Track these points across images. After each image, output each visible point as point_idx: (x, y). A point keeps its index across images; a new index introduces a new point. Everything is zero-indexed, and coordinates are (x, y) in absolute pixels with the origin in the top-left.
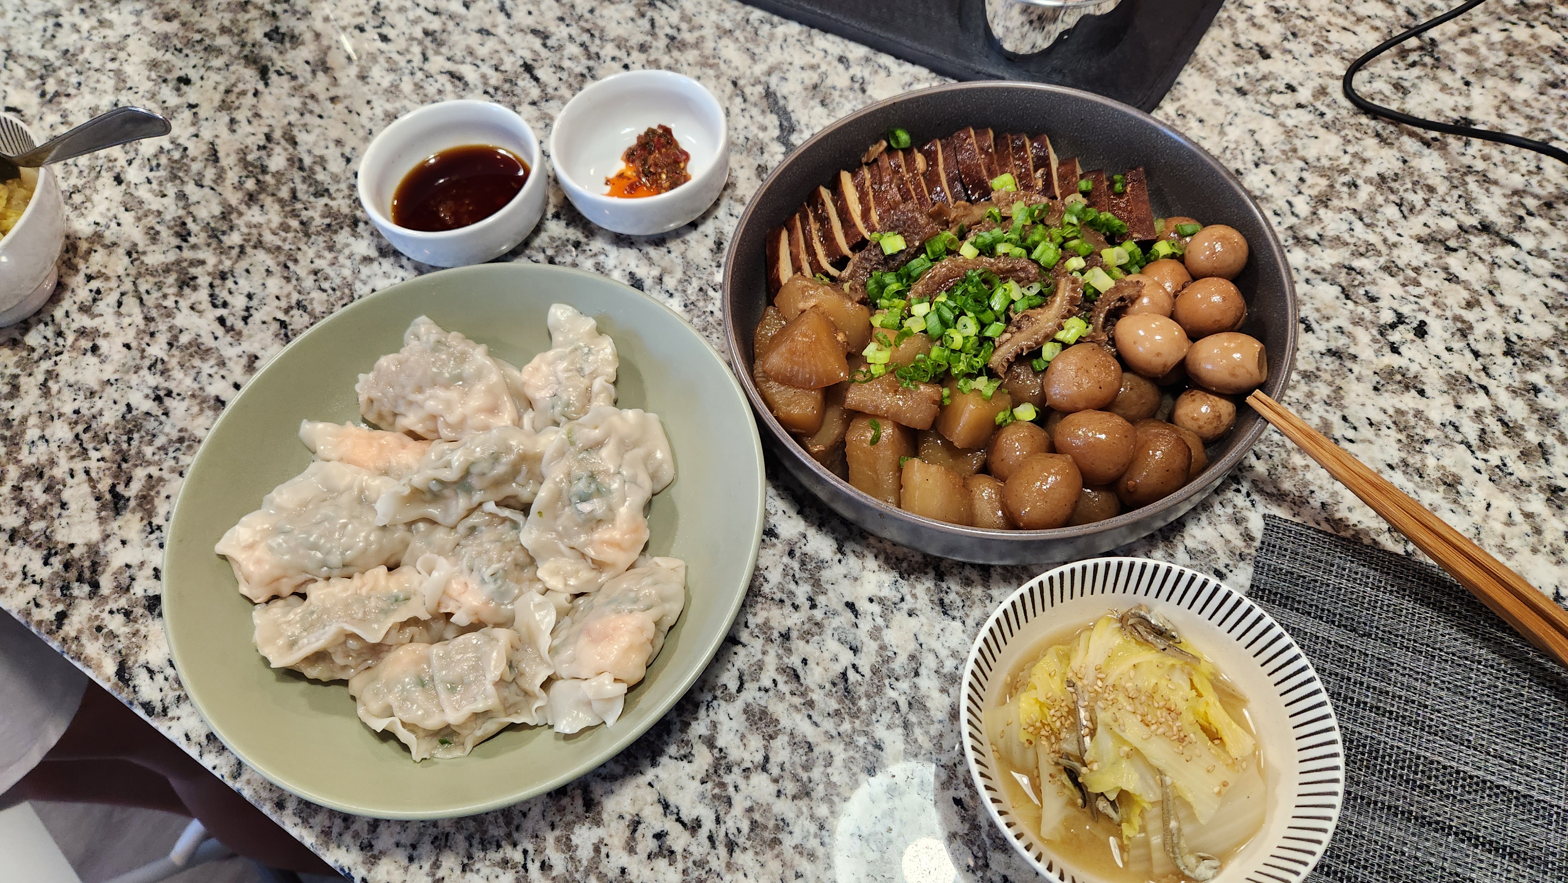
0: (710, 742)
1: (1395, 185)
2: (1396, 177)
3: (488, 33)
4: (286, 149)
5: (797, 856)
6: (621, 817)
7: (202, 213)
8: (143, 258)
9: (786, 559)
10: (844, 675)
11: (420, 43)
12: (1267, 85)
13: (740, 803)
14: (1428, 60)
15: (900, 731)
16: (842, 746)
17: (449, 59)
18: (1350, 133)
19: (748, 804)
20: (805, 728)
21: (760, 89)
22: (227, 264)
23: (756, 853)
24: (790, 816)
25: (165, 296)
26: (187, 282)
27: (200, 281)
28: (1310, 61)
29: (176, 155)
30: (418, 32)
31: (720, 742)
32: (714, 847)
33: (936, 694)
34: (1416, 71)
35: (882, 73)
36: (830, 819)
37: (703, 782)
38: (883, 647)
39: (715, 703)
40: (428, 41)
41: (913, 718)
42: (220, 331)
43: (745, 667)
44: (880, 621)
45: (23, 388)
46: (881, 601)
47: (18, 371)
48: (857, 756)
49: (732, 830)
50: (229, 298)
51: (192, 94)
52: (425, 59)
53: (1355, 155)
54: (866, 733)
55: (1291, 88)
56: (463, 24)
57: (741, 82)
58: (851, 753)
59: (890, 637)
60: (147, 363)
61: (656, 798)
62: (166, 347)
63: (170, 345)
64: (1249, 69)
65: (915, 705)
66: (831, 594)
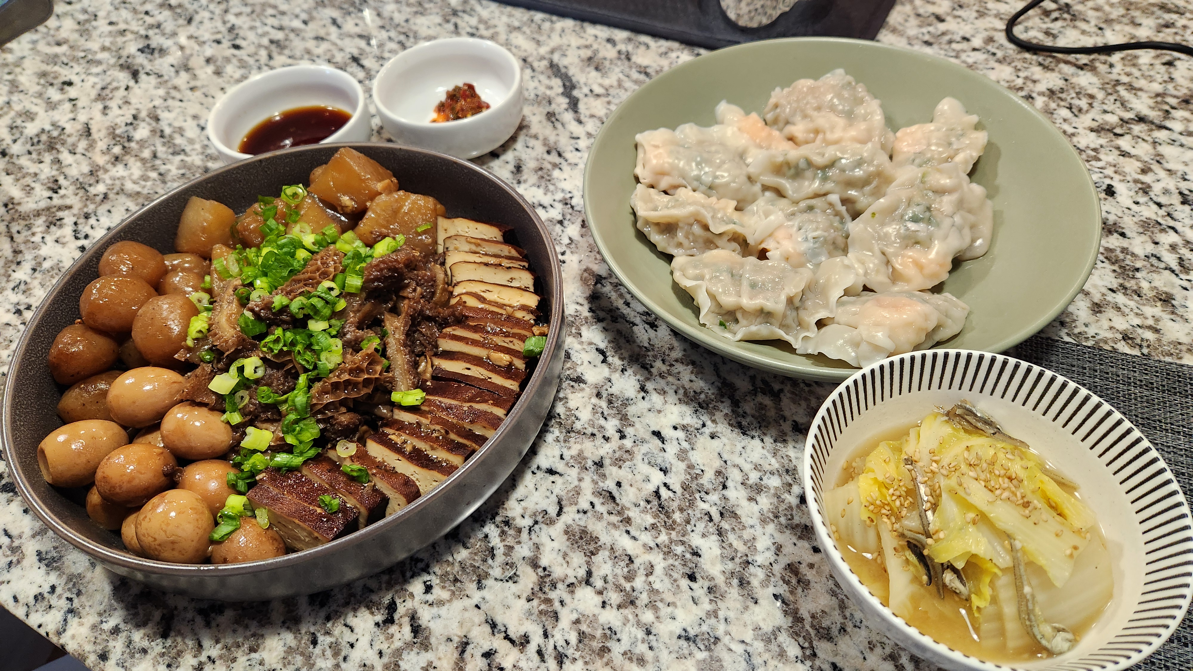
0: (534, 564)
1: (1063, 96)
2: (1062, 90)
3: (322, 39)
4: (149, 124)
5: (627, 662)
6: (449, 640)
7: (74, 172)
8: (17, 207)
9: (594, 400)
10: (657, 493)
11: (266, 48)
12: (946, 38)
13: (566, 617)
14: (1066, 16)
15: (715, 537)
16: (661, 556)
17: (290, 57)
18: (1019, 65)
19: (574, 616)
20: (625, 543)
21: (545, 63)
22: (91, 207)
23: (586, 663)
24: (616, 624)
25: (33, 234)
26: (55, 222)
28: (976, 21)
29: (55, 134)
30: (265, 41)
31: (544, 562)
32: (543, 660)
33: (744, 503)
34: (1059, 24)
35: (643, 48)
36: (657, 624)
37: (529, 600)
38: (691, 467)
39: (537, 527)
40: (273, 47)
41: (725, 525)
43: (563, 493)
44: (685, 445)
46: (685, 428)
48: (676, 563)
49: (561, 643)
50: (90, 232)
51: (72, 92)
52: (270, 57)
53: (1026, 78)
54: (683, 543)
55: (966, 39)
56: (303, 34)
57: (530, 59)
58: (671, 561)
59: (695, 457)
60: (12, 285)
61: (483, 618)
62: (30, 272)
63: (34, 270)
64: (931, 29)
65: (727, 514)
66: (638, 425)
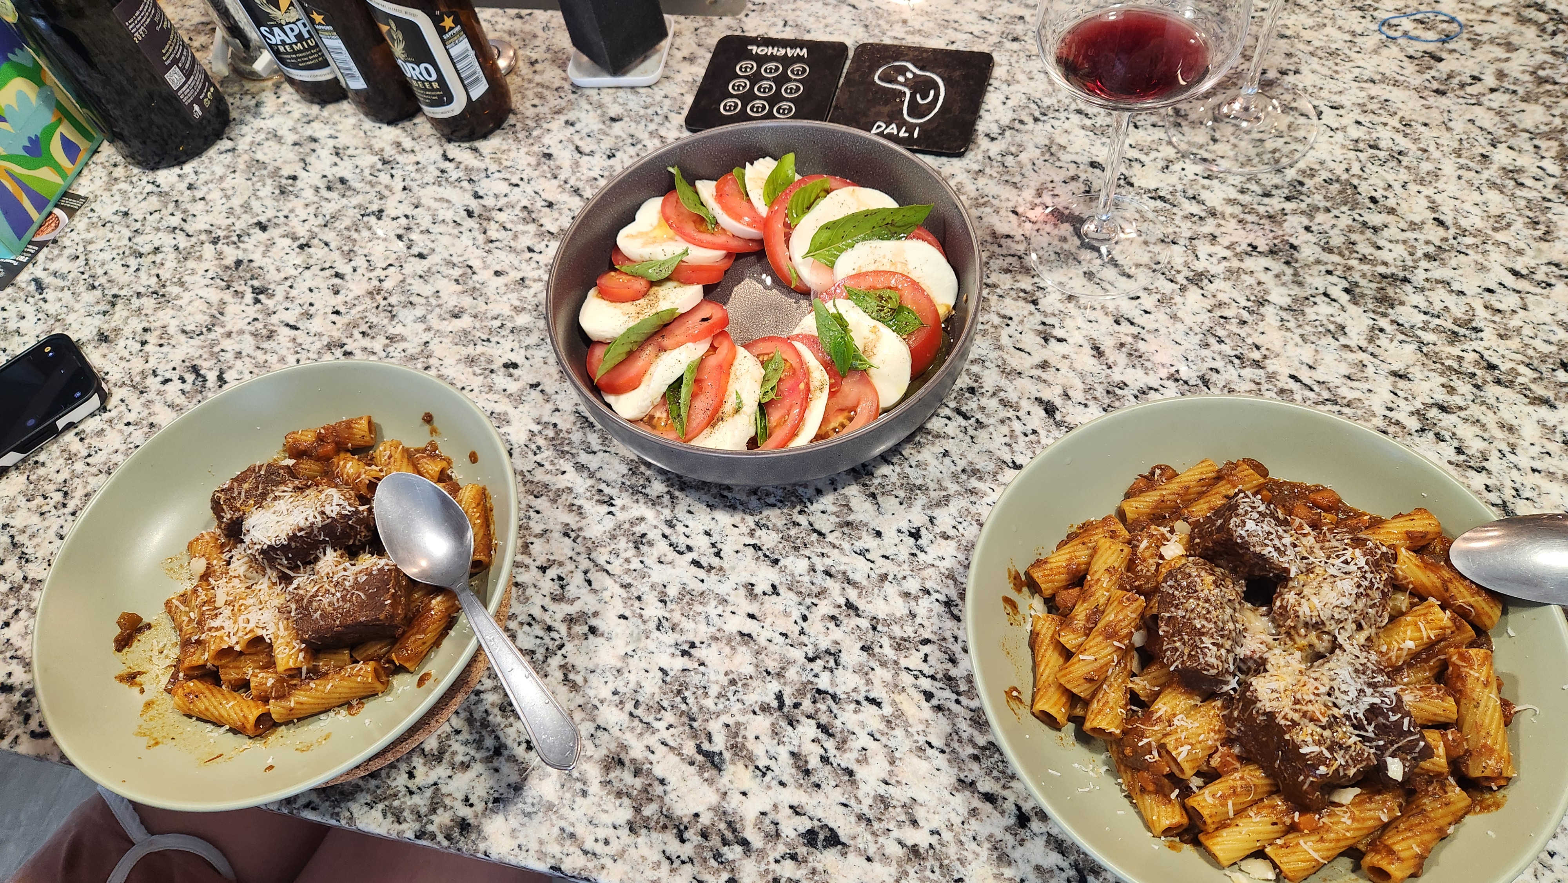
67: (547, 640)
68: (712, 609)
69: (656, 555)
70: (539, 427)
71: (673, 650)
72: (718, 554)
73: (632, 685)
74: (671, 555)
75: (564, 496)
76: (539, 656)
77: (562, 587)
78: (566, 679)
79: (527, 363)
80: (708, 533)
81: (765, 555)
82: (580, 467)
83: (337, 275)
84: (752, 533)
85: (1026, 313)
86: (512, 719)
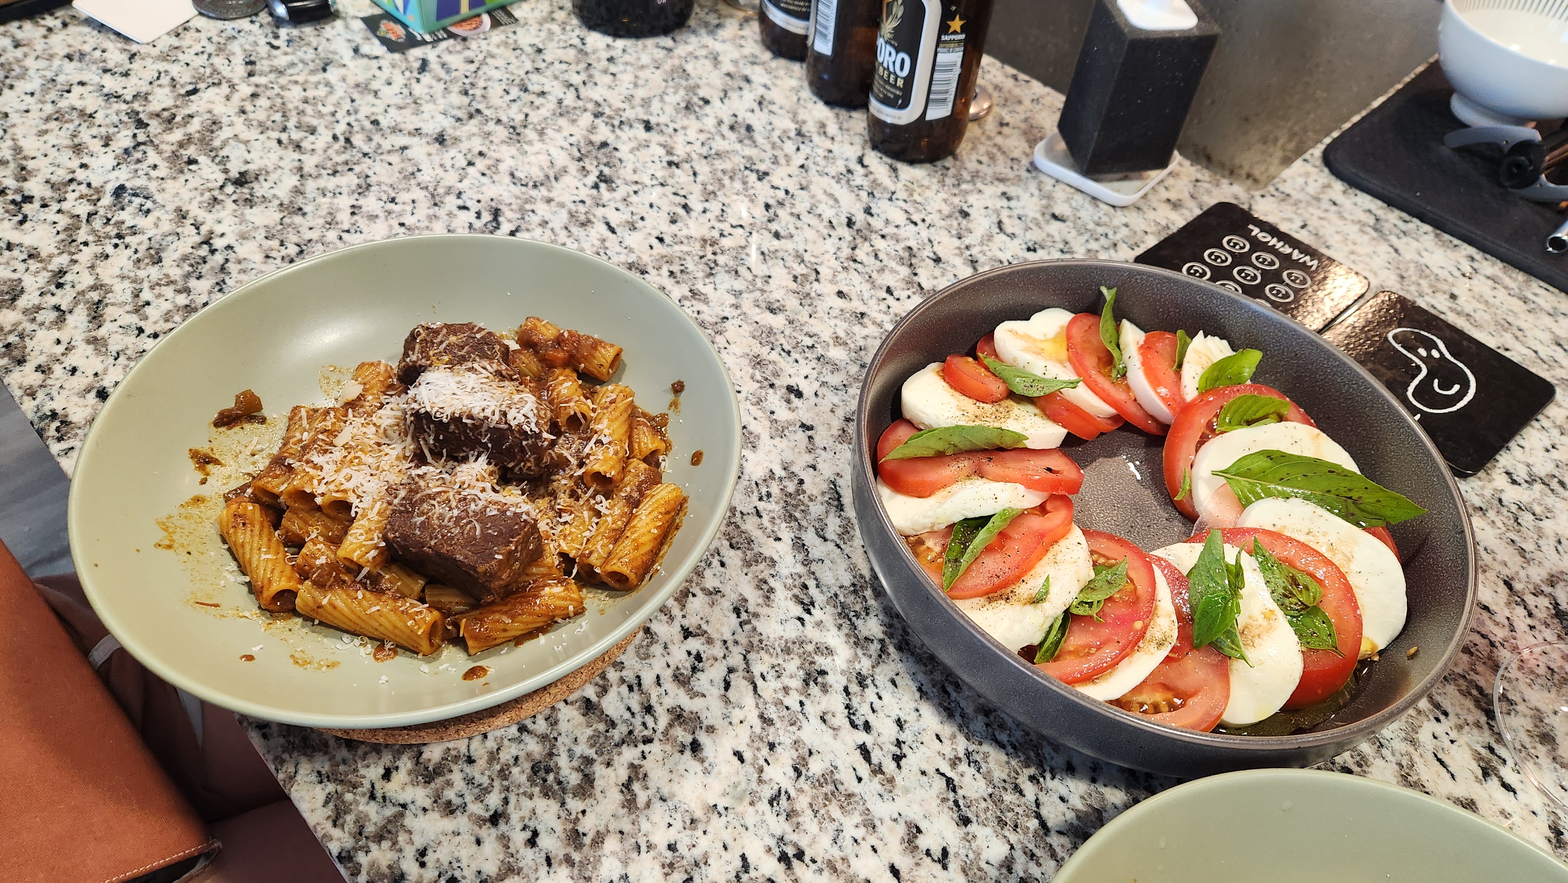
27: (830, 679)
42: (864, 770)
45: (599, 784)
47: (591, 753)
67: (638, 721)
68: (851, 824)
69: (823, 707)
70: (783, 474)
71: (772, 843)
72: (898, 759)
73: (697, 853)
74: (841, 719)
75: (762, 566)
76: (617, 734)
77: (694, 669)
78: (627, 786)
79: (813, 400)
80: (900, 723)
81: (956, 802)
82: (799, 545)
83: (685, 207)
84: (954, 762)
85: (1471, 719)
86: (536, 790)
